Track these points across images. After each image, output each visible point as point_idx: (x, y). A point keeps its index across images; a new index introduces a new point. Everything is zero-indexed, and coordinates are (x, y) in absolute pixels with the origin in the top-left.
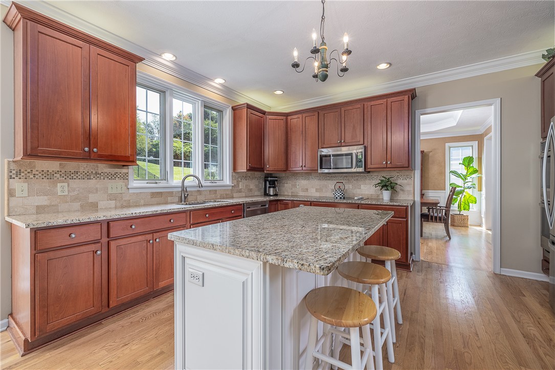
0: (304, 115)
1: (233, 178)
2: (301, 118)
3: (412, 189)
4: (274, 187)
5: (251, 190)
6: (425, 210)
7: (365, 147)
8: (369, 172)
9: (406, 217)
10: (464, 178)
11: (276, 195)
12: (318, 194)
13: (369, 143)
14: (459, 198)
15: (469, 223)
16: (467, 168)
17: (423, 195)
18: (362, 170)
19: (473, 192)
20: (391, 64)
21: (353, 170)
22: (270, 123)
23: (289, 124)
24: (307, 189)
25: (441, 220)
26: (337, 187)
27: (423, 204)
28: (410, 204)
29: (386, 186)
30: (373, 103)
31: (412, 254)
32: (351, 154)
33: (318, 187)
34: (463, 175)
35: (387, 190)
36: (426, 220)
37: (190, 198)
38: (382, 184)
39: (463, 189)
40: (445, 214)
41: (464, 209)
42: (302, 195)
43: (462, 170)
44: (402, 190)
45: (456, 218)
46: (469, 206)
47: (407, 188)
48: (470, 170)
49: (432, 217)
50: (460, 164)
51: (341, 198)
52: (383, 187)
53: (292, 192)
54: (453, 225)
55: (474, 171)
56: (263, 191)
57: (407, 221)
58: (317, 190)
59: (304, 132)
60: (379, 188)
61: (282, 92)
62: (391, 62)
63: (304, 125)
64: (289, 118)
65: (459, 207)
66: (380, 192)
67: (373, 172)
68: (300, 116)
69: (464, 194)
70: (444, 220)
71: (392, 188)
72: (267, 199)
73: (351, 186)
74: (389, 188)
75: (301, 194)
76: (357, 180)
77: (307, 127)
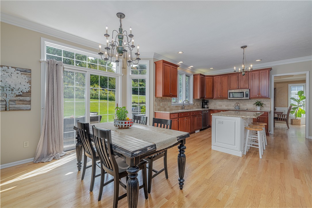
0: (221, 77)
1: (194, 101)
2: (220, 78)
3: (270, 106)
4: (207, 105)
5: (198, 106)
6: (276, 116)
7: (249, 89)
8: (250, 99)
9: (268, 116)
10: (299, 101)
11: (208, 108)
13: (251, 88)
14: (295, 111)
15: (301, 123)
16: (300, 96)
17: (276, 109)
18: (248, 98)
19: (303, 108)
21: (244, 98)
22: (207, 79)
23: (214, 80)
24: (221, 106)
25: (284, 120)
26: (236, 105)
27: (274, 113)
28: (269, 111)
29: (258, 104)
31: (270, 131)
32: (243, 92)
34: (298, 100)
35: (259, 106)
36: (277, 120)
37: (185, 108)
38: (257, 104)
39: (297, 106)
40: (287, 118)
41: (298, 117)
42: (219, 108)
43: (297, 97)
44: (266, 106)
45: (293, 121)
46: (301, 115)
47: (267, 105)
48: (302, 98)
49: (280, 119)
50: (296, 94)
52: (257, 105)
54: (292, 124)
55: (304, 98)
56: (201, 106)
57: (268, 118)
59: (221, 83)
60: (255, 105)
63: (221, 80)
64: (214, 77)
65: (296, 115)
66: (255, 107)
67: (252, 99)
68: (220, 77)
69: (298, 109)
70: (286, 120)
71: (261, 105)
72: (204, 109)
73: (242, 104)
74: (260, 105)
76: (245, 102)
77: (223, 81)
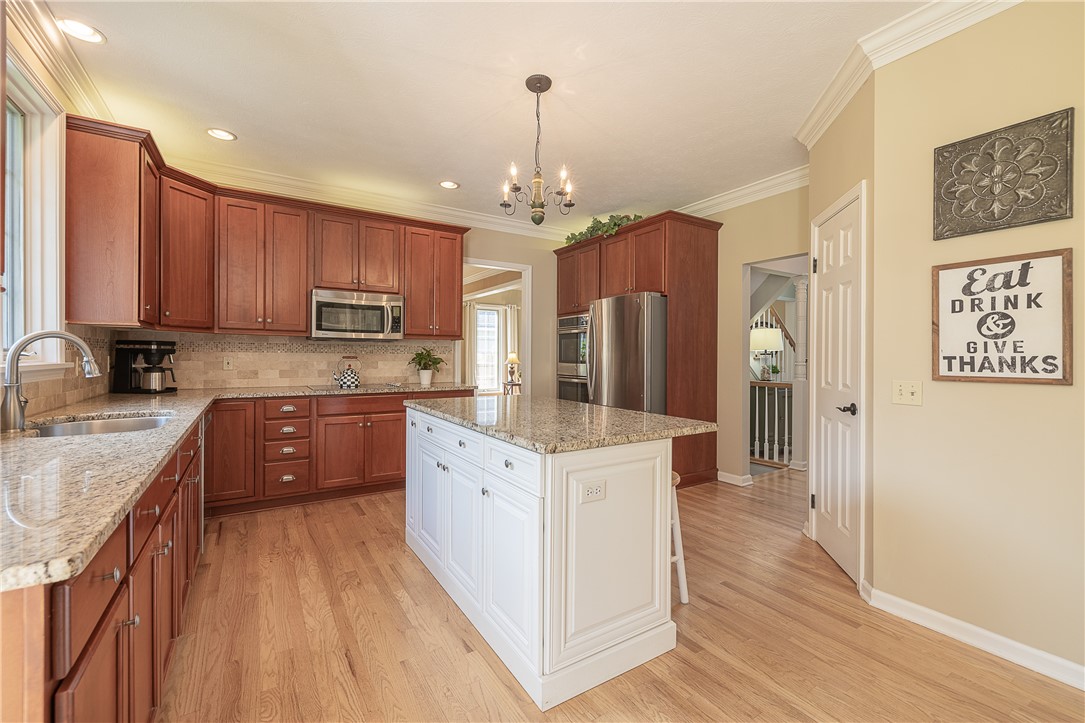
12: (285, 382)
20: (459, 186)
30: (415, 229)
33: (286, 367)
51: (349, 386)
53: (205, 381)
58: (283, 374)
61: (231, 137)
62: (460, 183)
75: (236, 383)
